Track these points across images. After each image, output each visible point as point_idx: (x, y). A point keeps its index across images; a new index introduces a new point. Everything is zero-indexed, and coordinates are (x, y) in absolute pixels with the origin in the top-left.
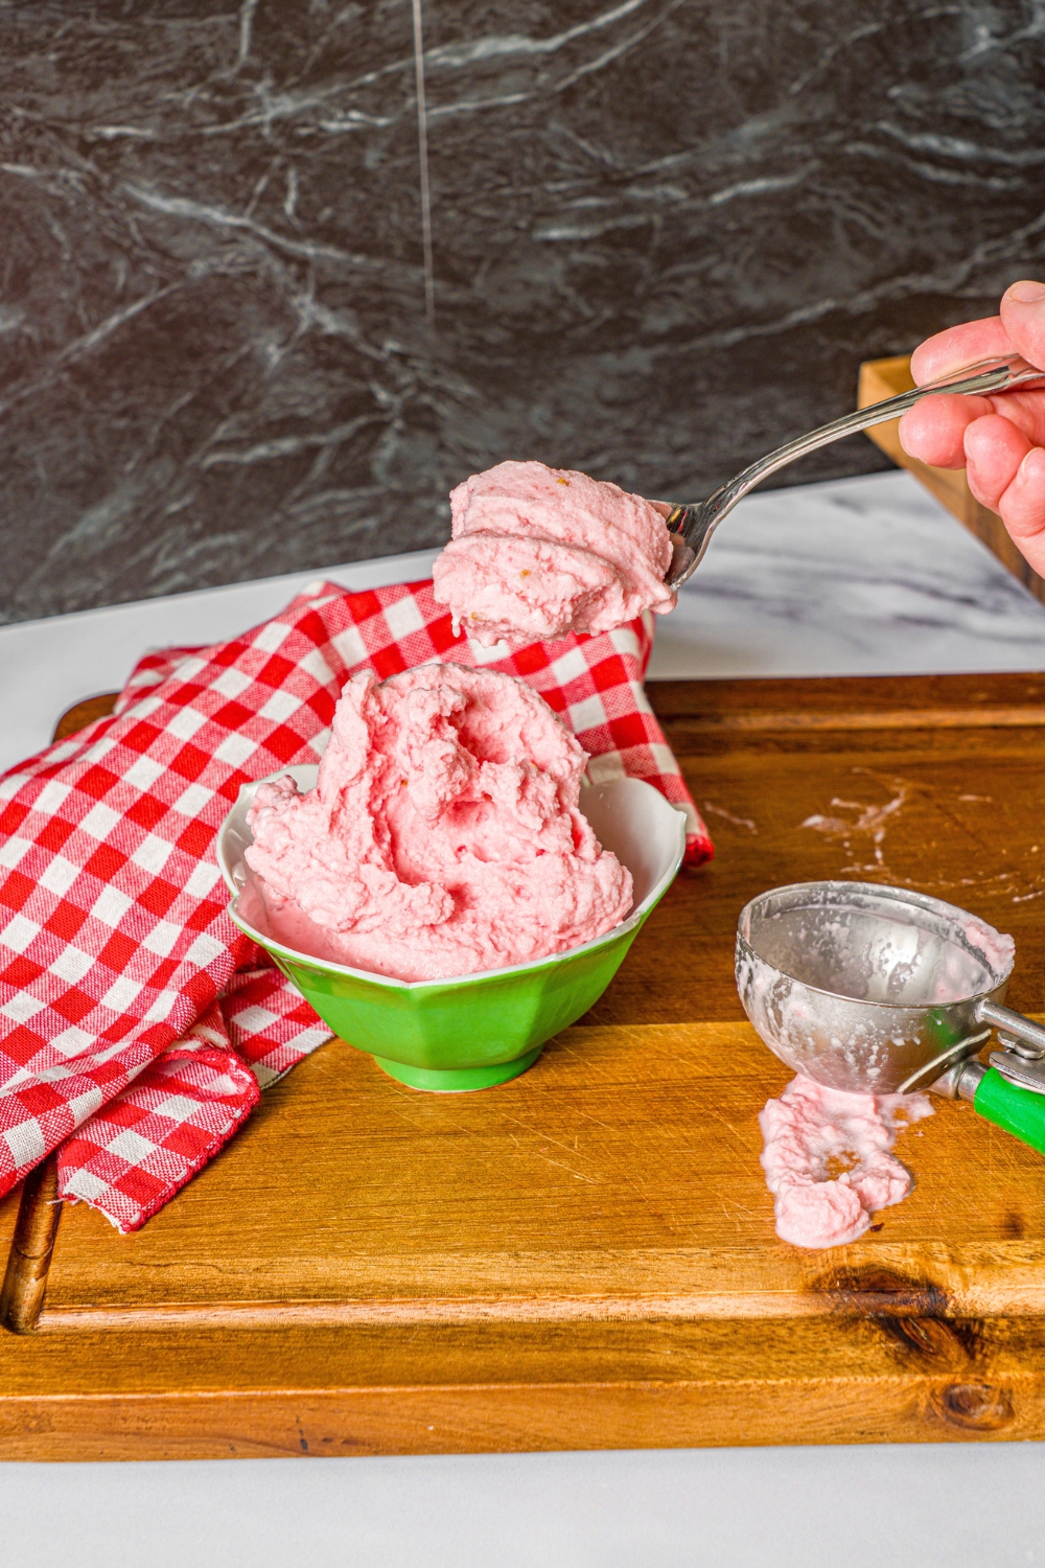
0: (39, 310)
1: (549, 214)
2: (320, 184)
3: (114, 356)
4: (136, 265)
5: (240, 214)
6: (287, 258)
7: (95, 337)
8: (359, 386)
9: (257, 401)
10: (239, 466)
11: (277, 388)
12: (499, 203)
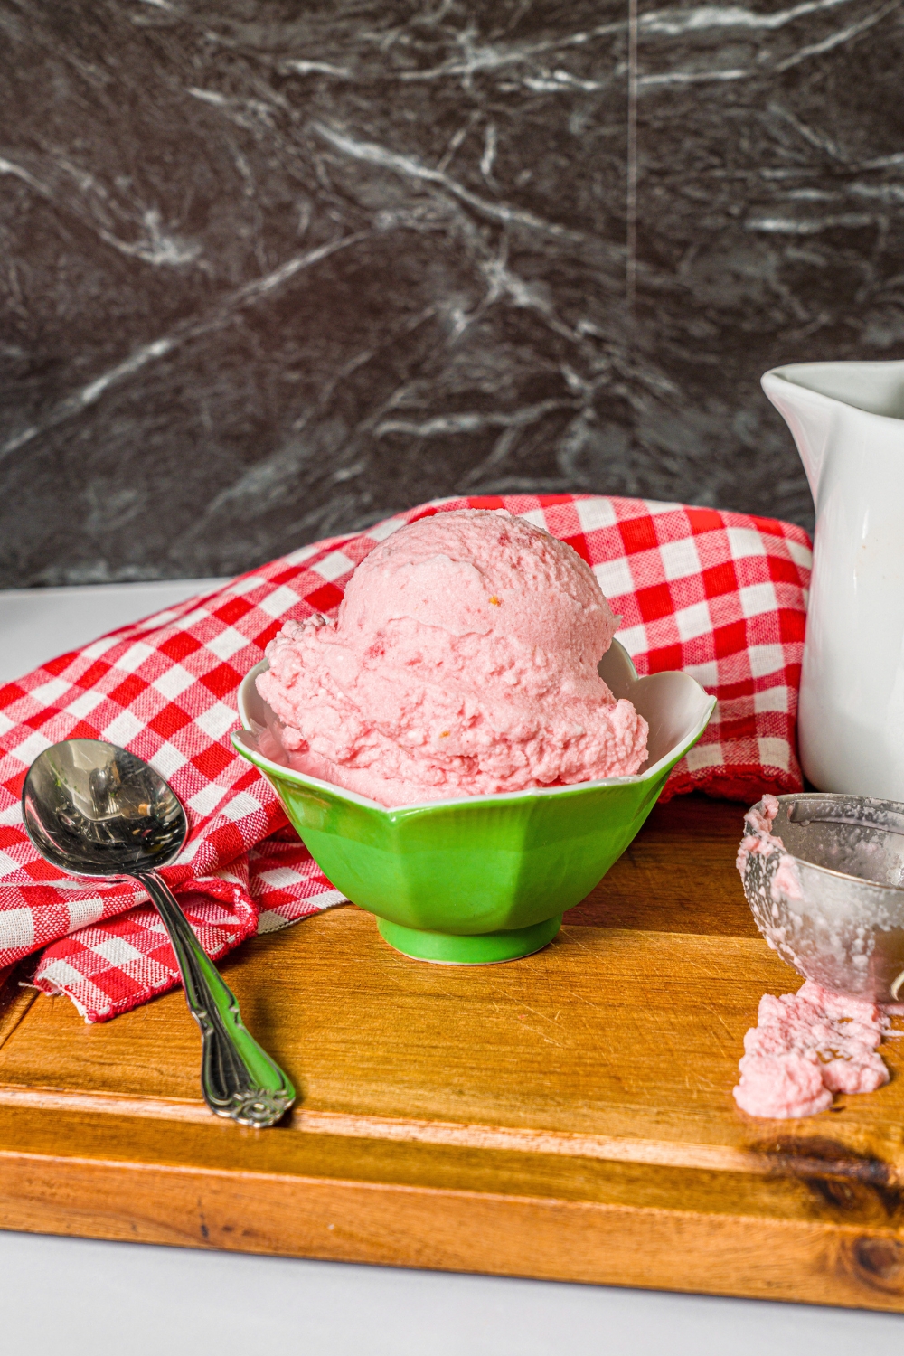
0: (215, 246)
1: (765, 202)
2: (520, 145)
3: (291, 302)
4: (320, 209)
5: (433, 167)
6: (480, 220)
7: (272, 281)
8: (548, 366)
9: (438, 370)
10: (414, 438)
11: (461, 359)
12: (710, 186)
